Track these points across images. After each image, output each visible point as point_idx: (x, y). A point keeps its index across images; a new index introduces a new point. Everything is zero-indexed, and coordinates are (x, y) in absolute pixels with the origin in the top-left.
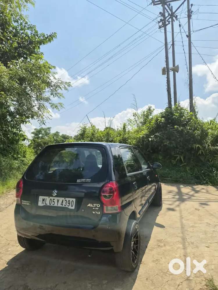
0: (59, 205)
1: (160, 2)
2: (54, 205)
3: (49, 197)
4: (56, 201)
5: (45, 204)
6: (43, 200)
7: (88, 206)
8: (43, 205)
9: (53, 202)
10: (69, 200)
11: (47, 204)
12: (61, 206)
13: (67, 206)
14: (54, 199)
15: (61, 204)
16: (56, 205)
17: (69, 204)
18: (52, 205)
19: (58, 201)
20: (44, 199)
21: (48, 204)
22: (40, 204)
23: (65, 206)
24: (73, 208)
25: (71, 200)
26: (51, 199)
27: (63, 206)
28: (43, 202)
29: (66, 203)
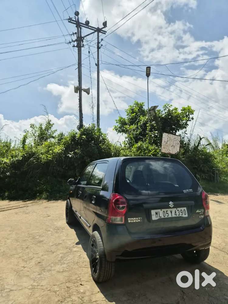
0: (174, 216)
1: (75, 23)
2: (169, 217)
3: (161, 210)
4: (169, 212)
5: (159, 218)
6: (156, 214)
7: (197, 212)
8: (157, 218)
9: (167, 213)
10: (181, 210)
11: (161, 217)
12: (175, 216)
13: (180, 215)
14: (167, 211)
15: (175, 215)
16: (170, 216)
17: (182, 213)
18: (166, 217)
19: (171, 212)
20: (157, 212)
21: (163, 217)
22: (154, 218)
23: (179, 215)
24: (187, 216)
25: (183, 209)
26: (164, 211)
27: (178, 216)
28: (157, 215)
29: (179, 213)
